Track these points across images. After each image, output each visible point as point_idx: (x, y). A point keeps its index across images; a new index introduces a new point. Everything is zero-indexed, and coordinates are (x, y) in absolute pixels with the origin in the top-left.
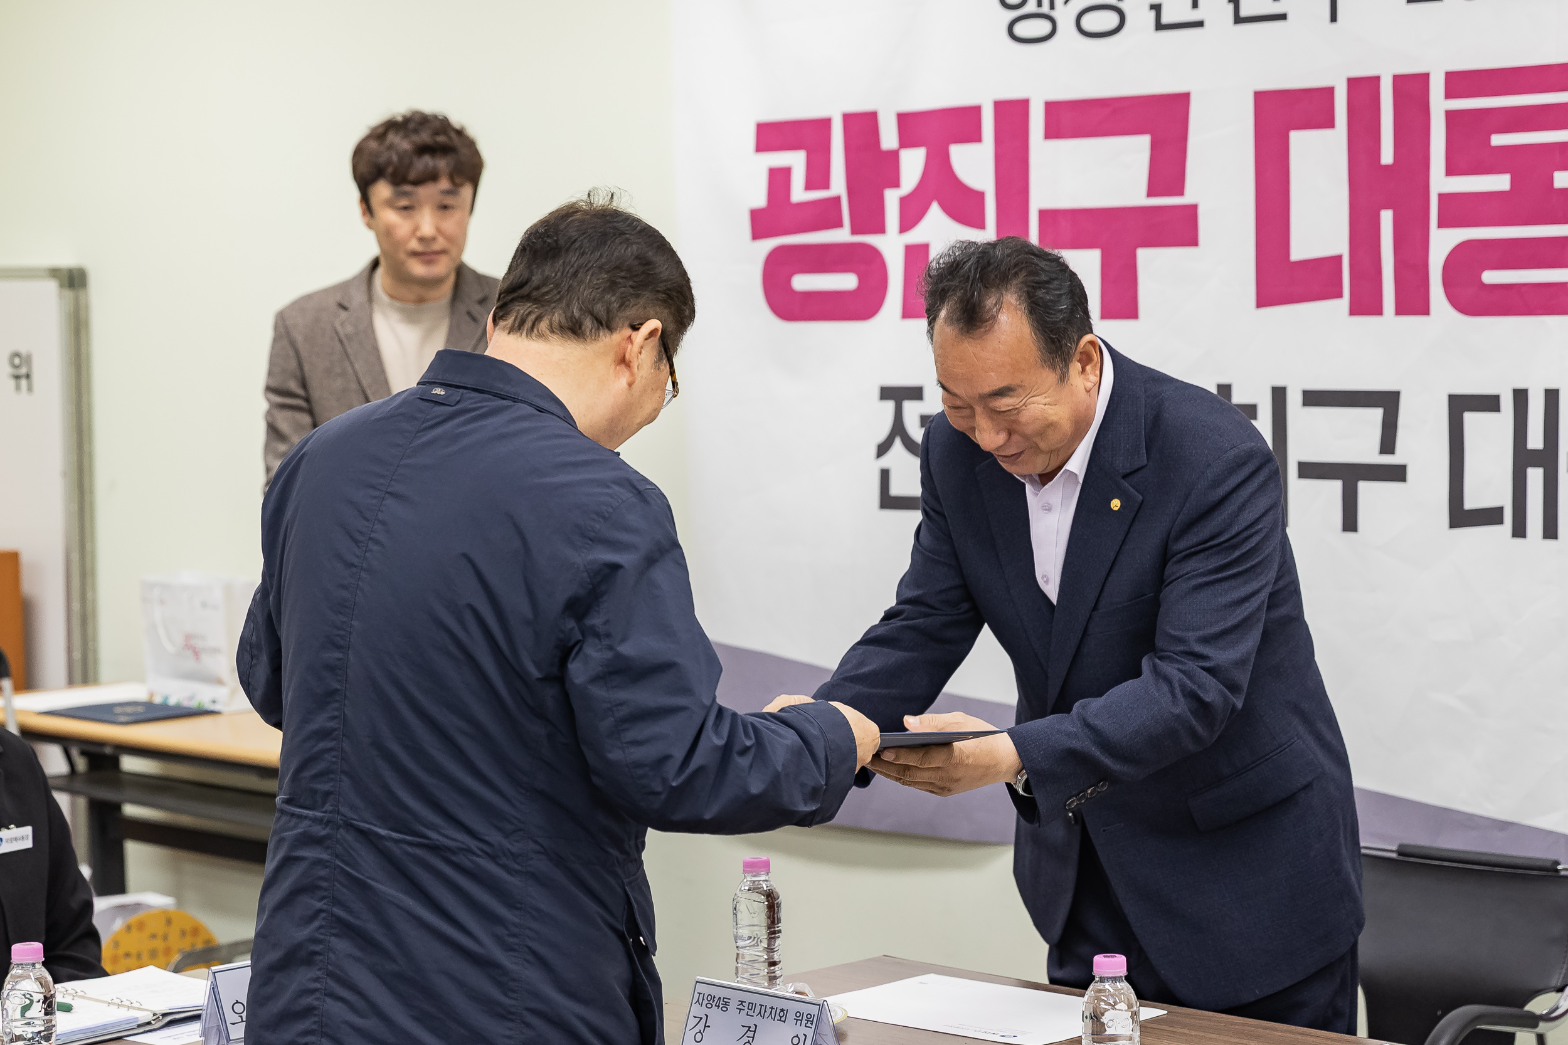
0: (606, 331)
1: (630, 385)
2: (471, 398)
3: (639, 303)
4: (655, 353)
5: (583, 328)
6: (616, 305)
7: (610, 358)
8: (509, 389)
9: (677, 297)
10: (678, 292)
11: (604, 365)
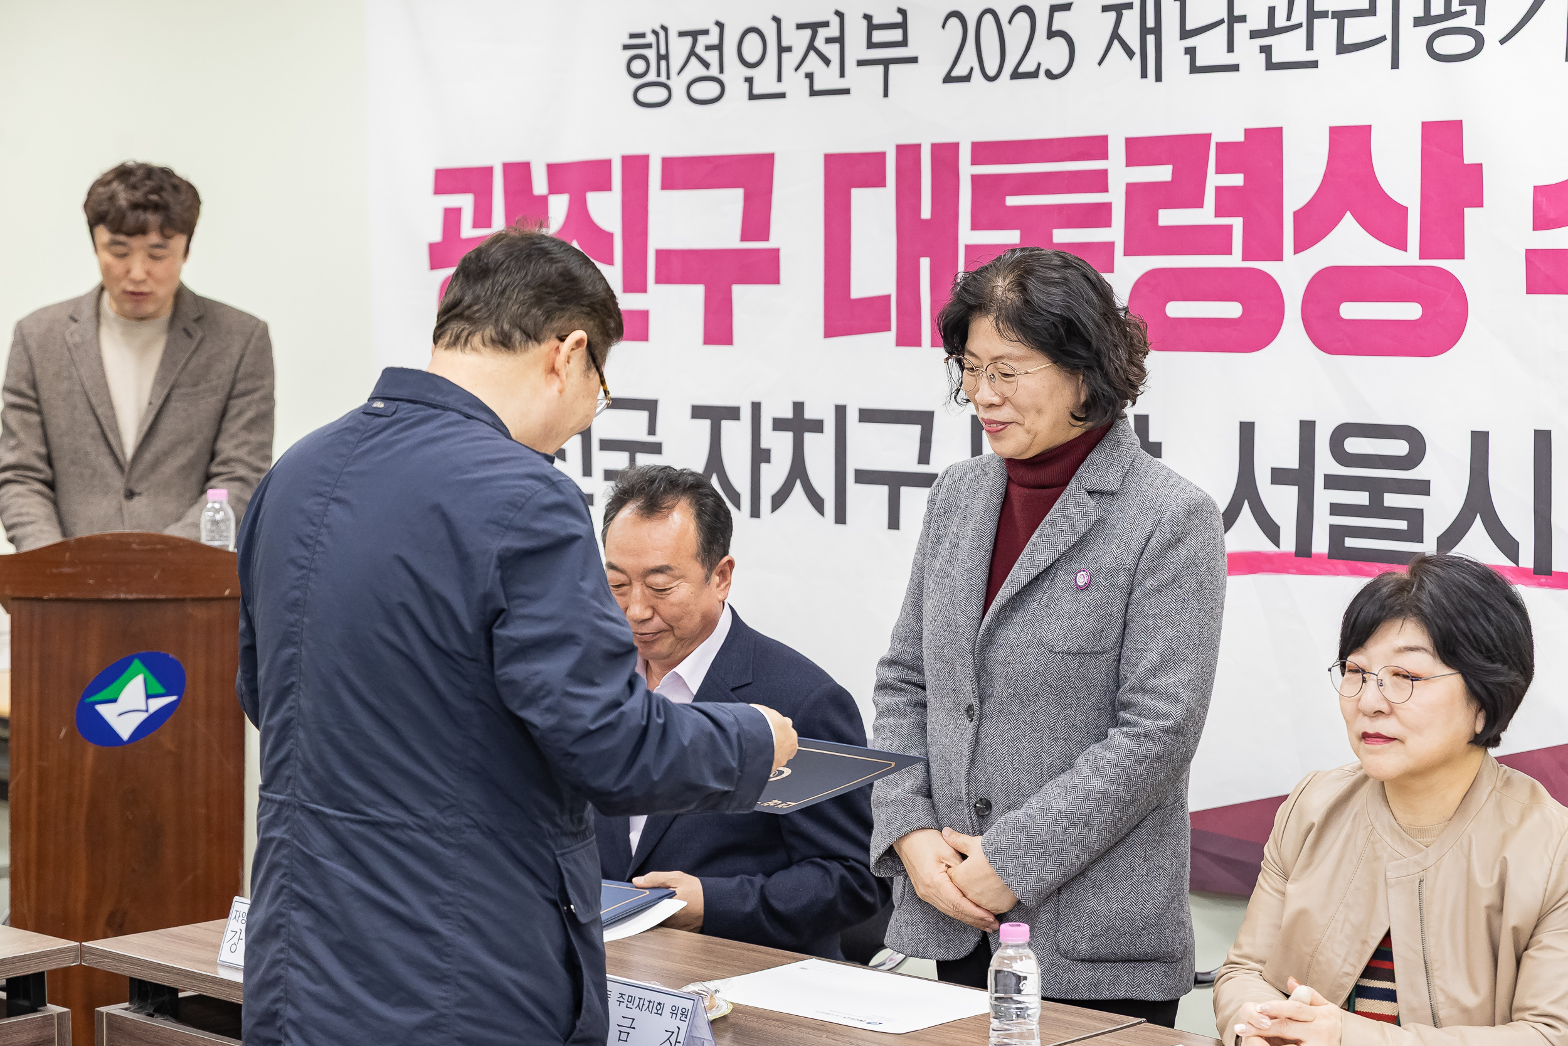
0: (535, 342)
1: (561, 392)
2: (405, 409)
3: (564, 316)
4: (584, 362)
5: (513, 340)
6: (542, 318)
7: (541, 368)
8: (439, 399)
9: (602, 310)
10: (602, 305)
11: (537, 375)
